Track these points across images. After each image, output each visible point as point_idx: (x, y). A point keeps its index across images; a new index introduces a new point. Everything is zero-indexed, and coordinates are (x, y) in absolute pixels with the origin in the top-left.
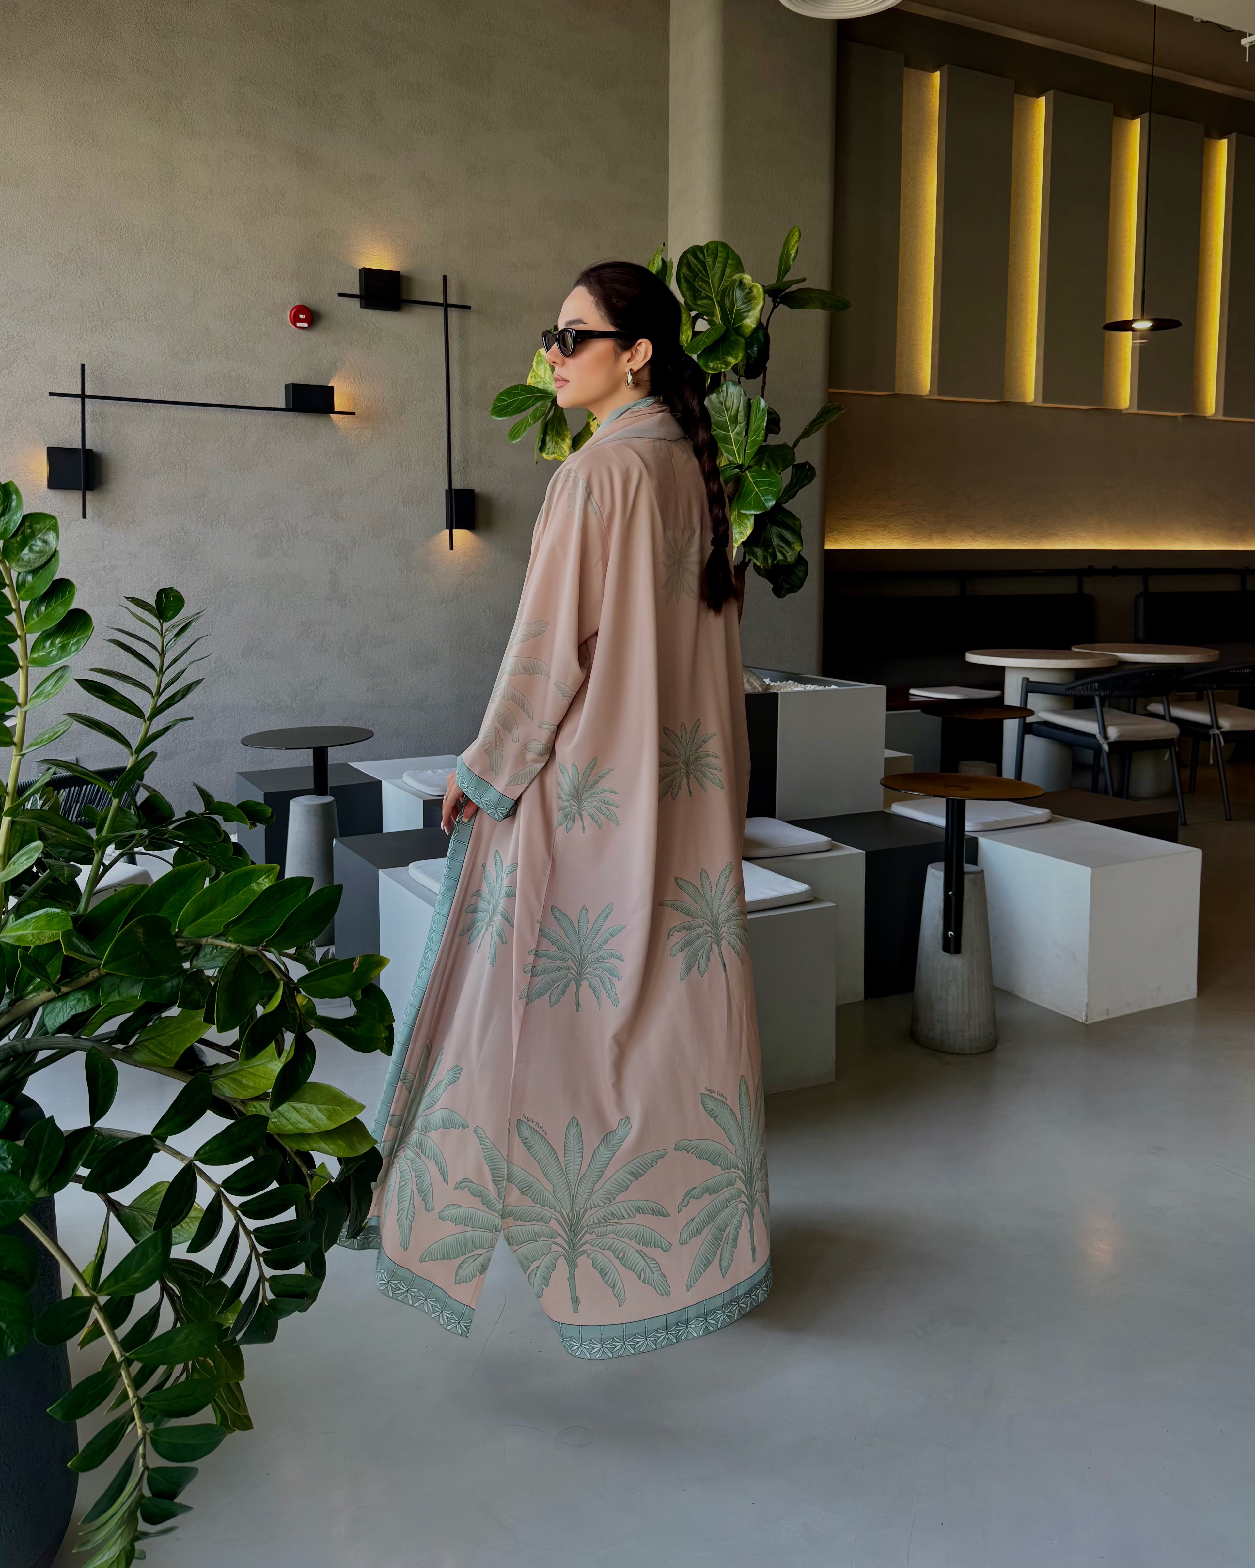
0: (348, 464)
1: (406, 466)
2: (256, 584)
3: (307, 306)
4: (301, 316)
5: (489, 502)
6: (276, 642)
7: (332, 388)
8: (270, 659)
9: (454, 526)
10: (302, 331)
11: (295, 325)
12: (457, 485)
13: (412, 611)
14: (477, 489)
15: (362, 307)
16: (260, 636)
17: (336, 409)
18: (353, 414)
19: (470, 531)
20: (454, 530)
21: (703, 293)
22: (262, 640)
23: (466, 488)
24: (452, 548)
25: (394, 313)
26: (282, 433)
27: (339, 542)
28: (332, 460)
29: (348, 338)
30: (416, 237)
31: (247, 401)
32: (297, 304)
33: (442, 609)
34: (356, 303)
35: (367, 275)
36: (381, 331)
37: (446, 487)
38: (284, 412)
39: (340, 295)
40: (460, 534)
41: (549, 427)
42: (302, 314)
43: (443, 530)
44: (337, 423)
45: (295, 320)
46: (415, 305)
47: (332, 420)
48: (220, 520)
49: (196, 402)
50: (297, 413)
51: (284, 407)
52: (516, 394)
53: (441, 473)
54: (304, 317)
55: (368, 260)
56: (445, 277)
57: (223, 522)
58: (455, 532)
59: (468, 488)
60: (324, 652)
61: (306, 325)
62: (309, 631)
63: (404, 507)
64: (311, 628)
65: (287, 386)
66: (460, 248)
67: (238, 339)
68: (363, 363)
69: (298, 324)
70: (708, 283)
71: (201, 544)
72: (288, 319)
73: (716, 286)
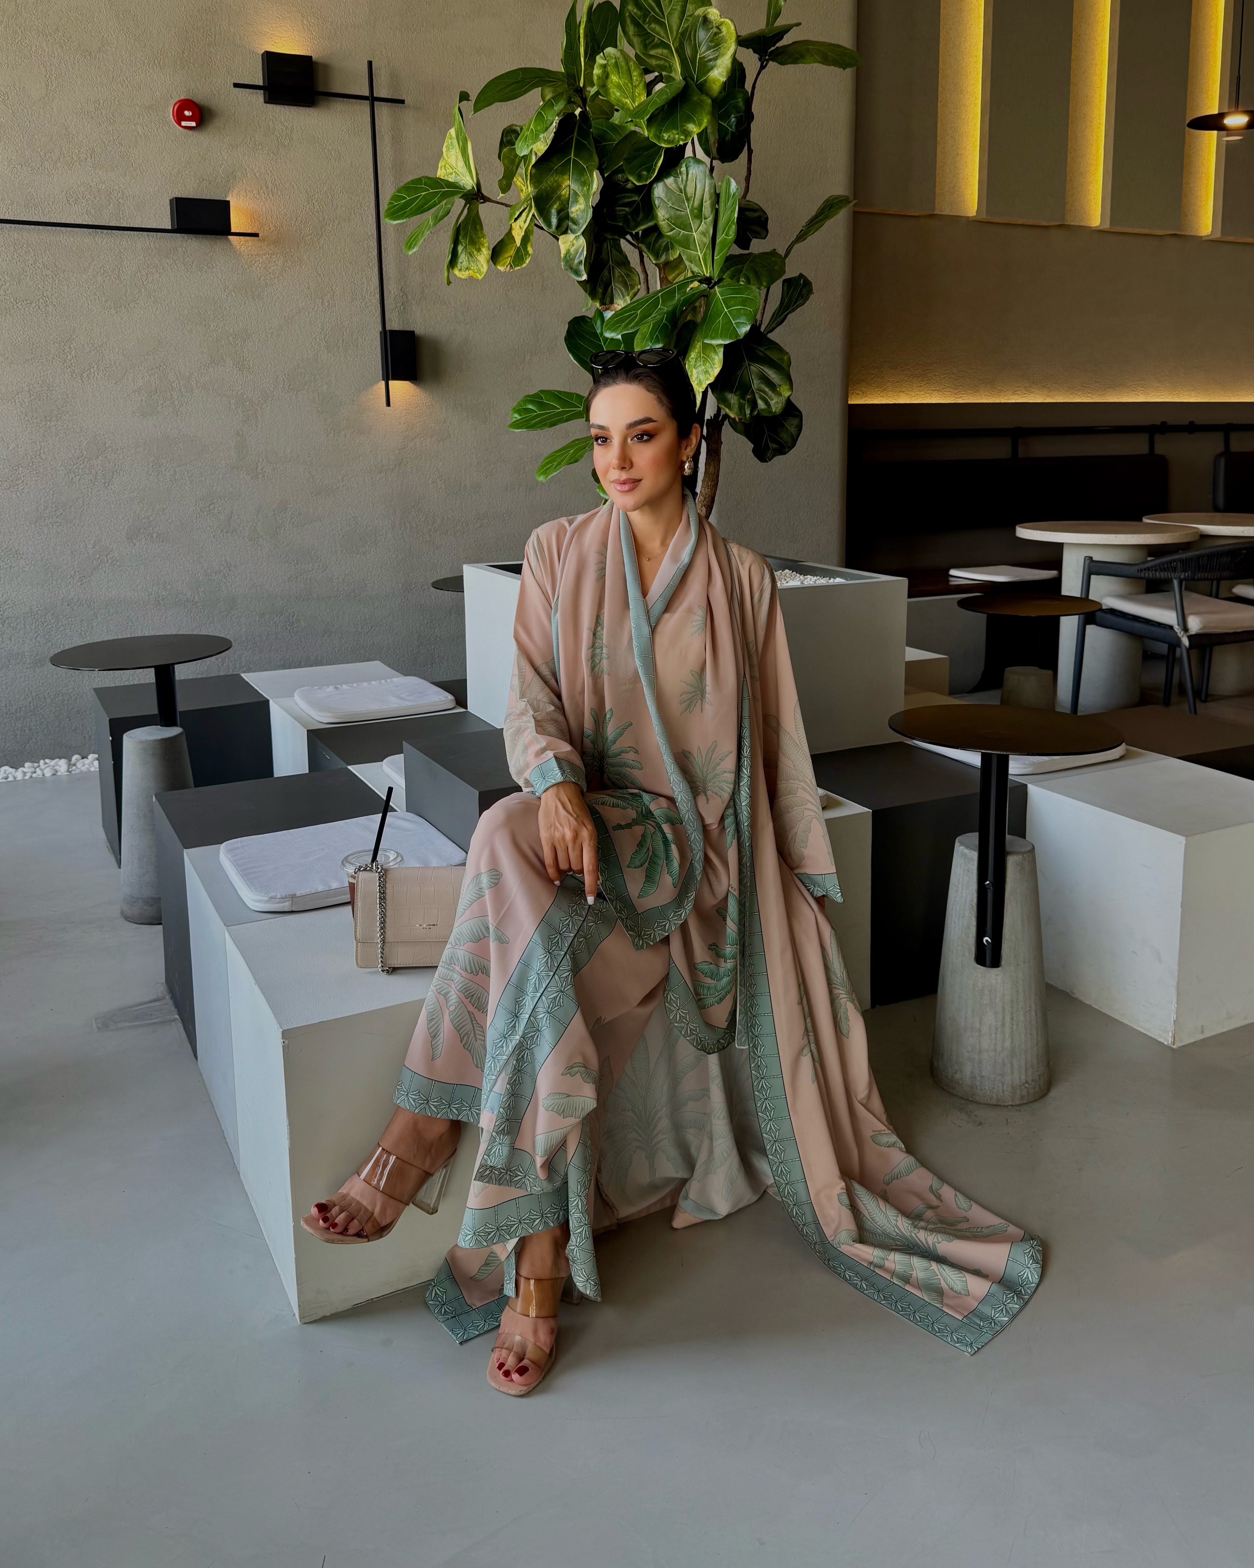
0: (253, 298)
1: (328, 301)
2: (142, 449)
3: (195, 100)
4: (187, 113)
5: (436, 347)
6: (170, 521)
7: (229, 202)
8: (163, 541)
9: (391, 378)
10: (190, 132)
11: (180, 124)
12: (394, 325)
13: (343, 481)
14: (419, 330)
15: (265, 102)
16: (149, 514)
17: (233, 230)
18: (256, 235)
19: (412, 383)
20: (391, 383)
21: (656, 40)
22: (151, 519)
23: (406, 329)
24: (388, 404)
25: (308, 109)
26: (168, 261)
27: (245, 396)
28: (233, 294)
29: (249, 140)
30: (334, 14)
31: (122, 221)
32: (182, 98)
33: (380, 479)
34: (258, 97)
35: (271, 60)
36: (292, 132)
37: (380, 328)
38: (170, 234)
39: (236, 85)
40: (399, 387)
41: (462, 233)
42: (188, 110)
43: (378, 382)
44: (238, 247)
45: (179, 117)
46: (334, 98)
47: (231, 245)
48: (92, 372)
49: (55, 221)
50: (185, 236)
51: (170, 228)
52: (417, 190)
53: (374, 311)
54: (191, 114)
55: (273, 43)
56: (370, 63)
57: (96, 373)
58: (392, 383)
59: (409, 329)
60: (232, 532)
61: (193, 124)
62: (212, 507)
63: (328, 353)
64: (213, 503)
65: (171, 201)
66: (391, 29)
67: (106, 142)
68: (269, 172)
69: (184, 123)
70: (662, 24)
71: (68, 400)
72: (172, 117)
73: (675, 28)
